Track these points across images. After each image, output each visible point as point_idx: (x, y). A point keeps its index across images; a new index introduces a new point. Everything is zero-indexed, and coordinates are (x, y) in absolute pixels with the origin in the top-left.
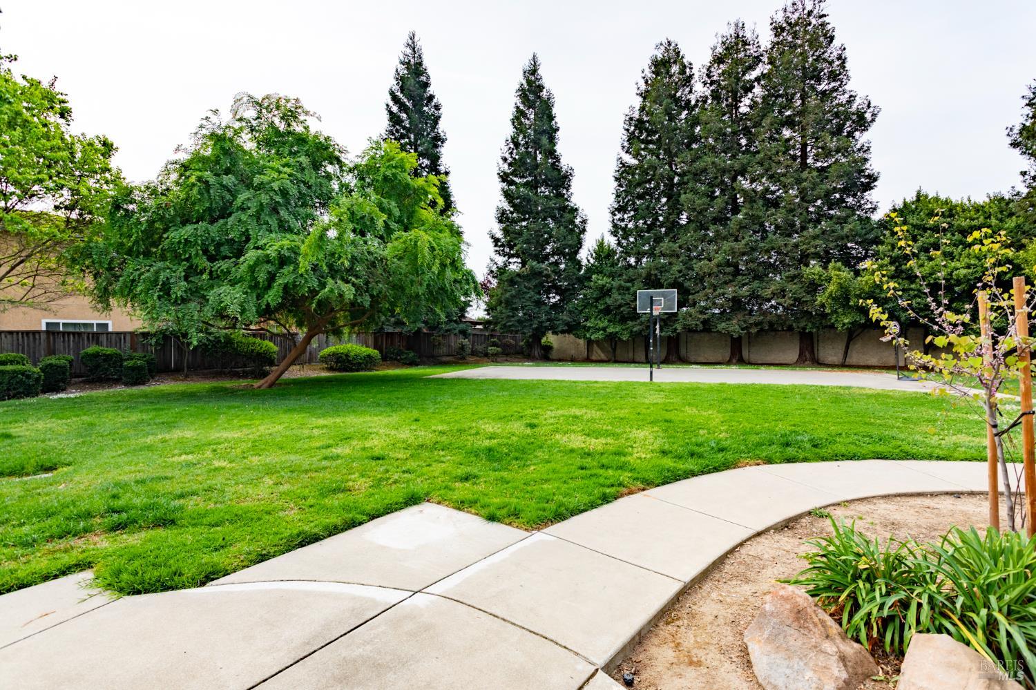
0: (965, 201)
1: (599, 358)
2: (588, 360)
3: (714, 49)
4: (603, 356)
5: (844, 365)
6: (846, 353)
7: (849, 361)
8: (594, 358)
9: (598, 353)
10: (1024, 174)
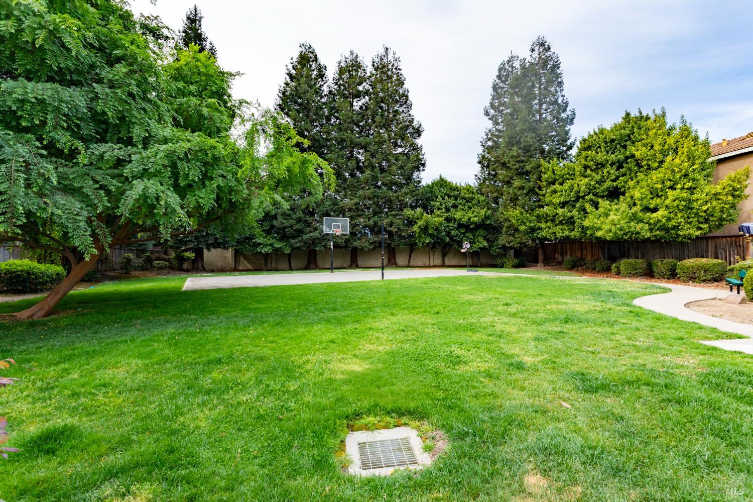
0: (458, 184)
1: (246, 268)
2: (235, 269)
3: (340, 63)
4: (249, 266)
5: (408, 266)
6: (409, 259)
7: (411, 264)
8: (241, 268)
9: (244, 264)
10: (476, 176)
